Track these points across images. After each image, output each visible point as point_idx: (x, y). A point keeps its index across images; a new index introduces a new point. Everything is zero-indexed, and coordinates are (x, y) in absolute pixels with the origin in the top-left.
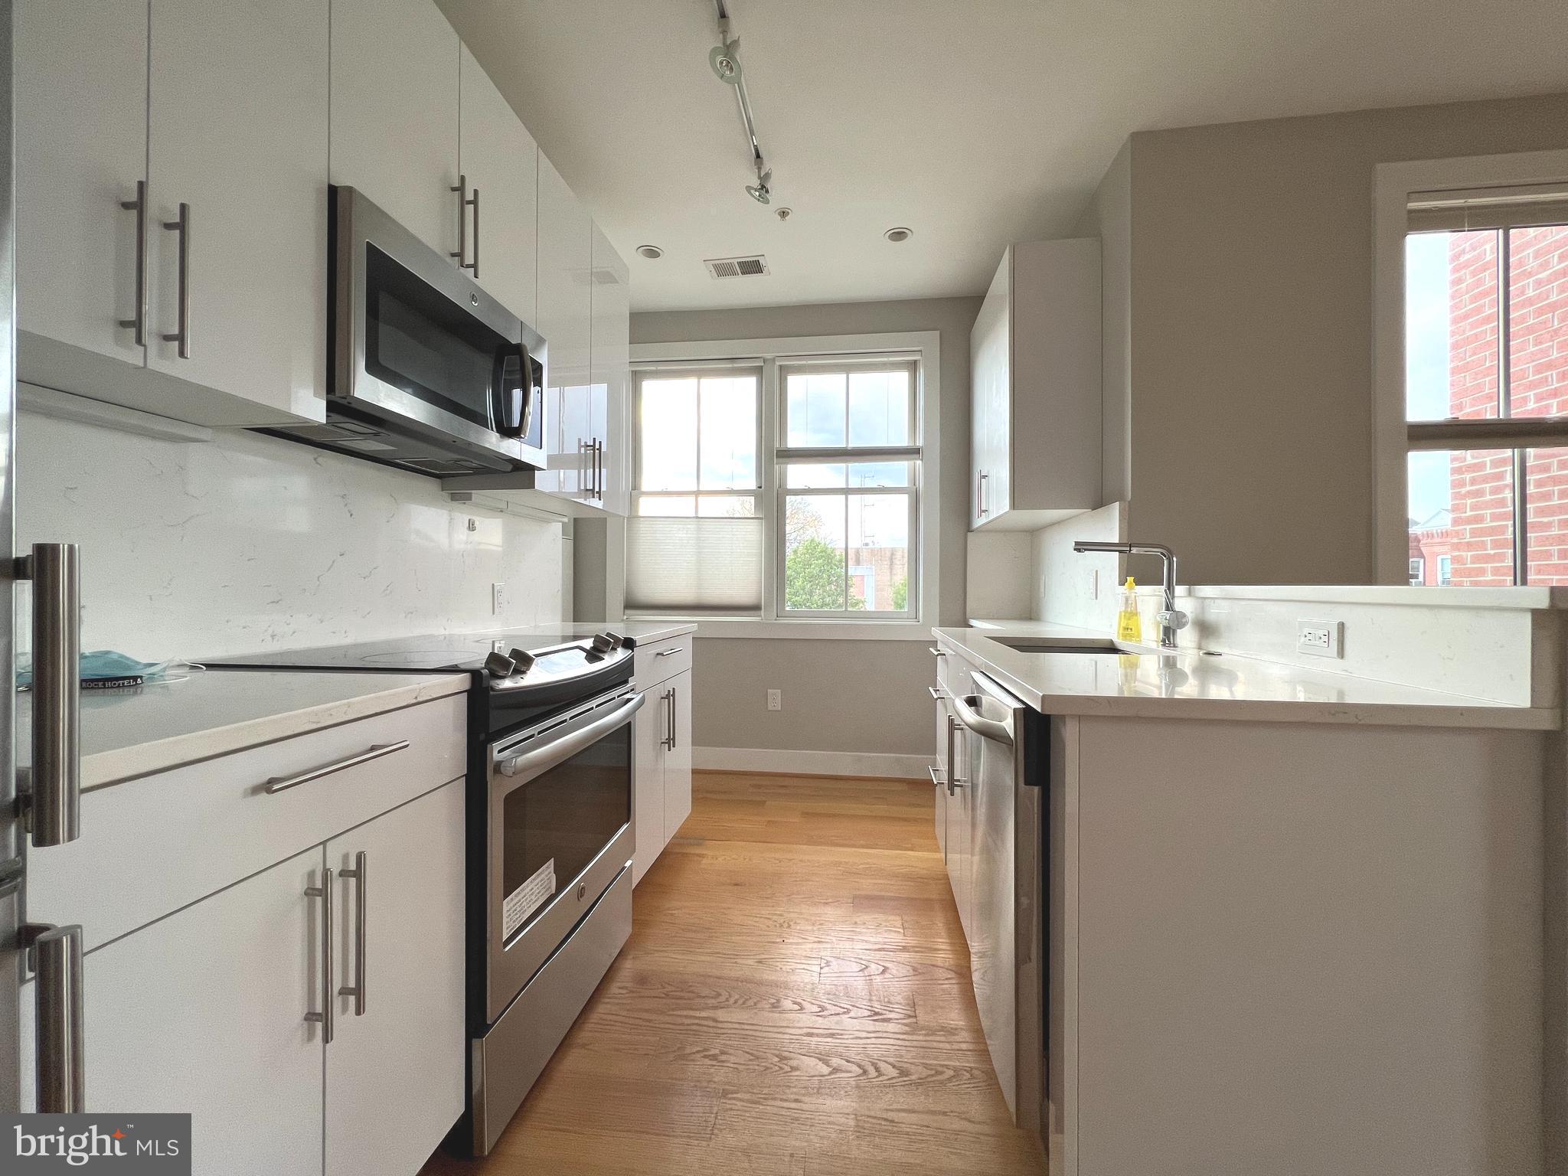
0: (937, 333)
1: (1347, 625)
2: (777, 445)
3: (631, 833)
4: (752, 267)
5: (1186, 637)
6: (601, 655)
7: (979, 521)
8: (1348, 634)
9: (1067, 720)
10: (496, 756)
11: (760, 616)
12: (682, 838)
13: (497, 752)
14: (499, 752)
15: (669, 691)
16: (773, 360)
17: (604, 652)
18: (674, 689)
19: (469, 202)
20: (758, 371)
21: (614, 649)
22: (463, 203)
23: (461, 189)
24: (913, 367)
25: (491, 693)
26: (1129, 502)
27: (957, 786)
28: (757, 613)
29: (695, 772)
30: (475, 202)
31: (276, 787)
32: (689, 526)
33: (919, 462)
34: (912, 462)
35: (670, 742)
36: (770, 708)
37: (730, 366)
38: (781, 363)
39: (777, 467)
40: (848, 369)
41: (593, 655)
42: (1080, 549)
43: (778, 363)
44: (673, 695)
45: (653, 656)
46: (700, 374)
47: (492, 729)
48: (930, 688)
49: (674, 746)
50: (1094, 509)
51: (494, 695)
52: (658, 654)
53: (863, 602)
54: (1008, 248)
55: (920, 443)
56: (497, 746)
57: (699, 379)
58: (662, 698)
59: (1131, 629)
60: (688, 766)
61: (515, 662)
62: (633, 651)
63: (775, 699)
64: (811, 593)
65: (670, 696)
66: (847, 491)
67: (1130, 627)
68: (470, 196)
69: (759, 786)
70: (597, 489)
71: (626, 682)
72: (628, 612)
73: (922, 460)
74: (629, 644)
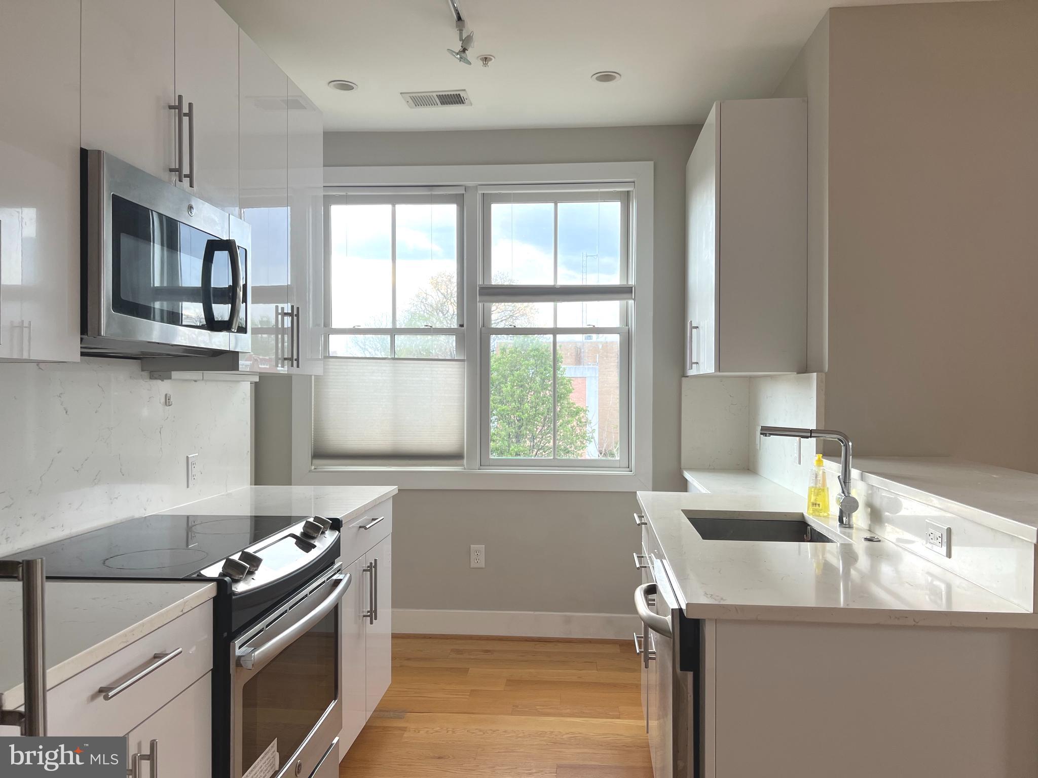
0: (652, 163)
1: (953, 531)
2: (480, 282)
3: (338, 709)
4: (455, 99)
5: (859, 518)
6: (312, 542)
7: (692, 372)
8: (954, 538)
9: (706, 622)
10: (238, 652)
11: (463, 465)
12: (381, 711)
13: (239, 648)
14: (240, 648)
15: (371, 563)
16: (476, 188)
17: (314, 538)
18: (376, 560)
19: (185, 115)
20: (458, 200)
21: (323, 533)
22: (180, 116)
23: (179, 107)
24: (626, 199)
25: (233, 597)
26: (826, 374)
27: (651, 658)
28: (459, 462)
29: (395, 636)
30: (190, 115)
31: (111, 694)
32: (384, 368)
33: (631, 302)
34: (625, 302)
35: (373, 614)
36: (473, 565)
37: (429, 193)
38: (483, 192)
39: (480, 305)
40: (556, 199)
41: (305, 542)
42: (766, 434)
43: (481, 192)
44: (375, 567)
45: (355, 530)
46: (394, 200)
47: (234, 629)
48: (634, 554)
49: (376, 619)
50: (799, 373)
51: (236, 599)
52: (360, 527)
53: (585, 411)
54: (715, 104)
55: (632, 282)
56: (238, 642)
57: (394, 206)
58: (364, 570)
59: (819, 505)
60: (389, 631)
61: (248, 566)
62: (339, 532)
63: (478, 556)
64: (521, 400)
65: (372, 568)
66: (555, 331)
67: (818, 503)
68: (185, 110)
69: (459, 652)
70: (295, 357)
71: (333, 563)
72: (316, 462)
73: (634, 300)
74: (336, 524)
